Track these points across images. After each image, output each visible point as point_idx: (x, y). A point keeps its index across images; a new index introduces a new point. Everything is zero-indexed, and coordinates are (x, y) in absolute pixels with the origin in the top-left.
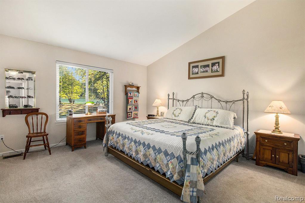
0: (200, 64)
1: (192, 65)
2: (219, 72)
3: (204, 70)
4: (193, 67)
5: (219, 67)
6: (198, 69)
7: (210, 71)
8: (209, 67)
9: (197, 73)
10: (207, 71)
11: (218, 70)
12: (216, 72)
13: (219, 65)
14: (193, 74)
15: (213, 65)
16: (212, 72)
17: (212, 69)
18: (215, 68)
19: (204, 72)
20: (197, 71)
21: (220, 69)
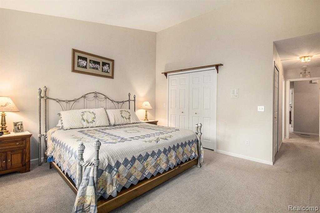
0: (89, 58)
1: (77, 54)
2: (109, 73)
3: (95, 66)
4: (79, 57)
5: (109, 69)
6: (86, 62)
7: (100, 69)
8: (99, 65)
9: (85, 67)
10: (97, 68)
11: (109, 71)
12: (106, 72)
13: (109, 67)
14: (79, 66)
15: (104, 64)
16: (103, 71)
17: (102, 68)
18: (106, 68)
19: (93, 68)
20: (85, 64)
21: (110, 71)
